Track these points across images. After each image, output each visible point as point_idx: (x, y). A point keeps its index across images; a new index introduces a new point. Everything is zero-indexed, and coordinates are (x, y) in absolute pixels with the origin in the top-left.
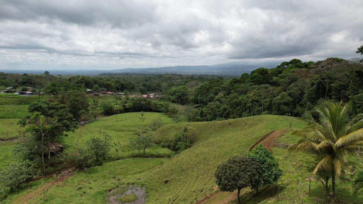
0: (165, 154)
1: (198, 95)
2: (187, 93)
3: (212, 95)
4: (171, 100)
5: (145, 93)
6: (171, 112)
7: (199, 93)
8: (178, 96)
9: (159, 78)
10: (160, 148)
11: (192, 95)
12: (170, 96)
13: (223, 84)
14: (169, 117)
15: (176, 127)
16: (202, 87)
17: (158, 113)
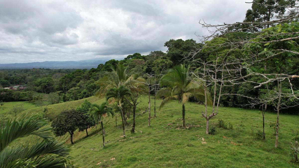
1: (63, 84)
2: (52, 83)
3: (74, 82)
4: (37, 91)
6: (35, 99)
7: (63, 82)
8: (43, 86)
9: (25, 72)
11: (57, 84)
12: (36, 87)
13: (84, 73)
14: (33, 104)
15: (38, 110)
16: (66, 76)
17: (21, 102)
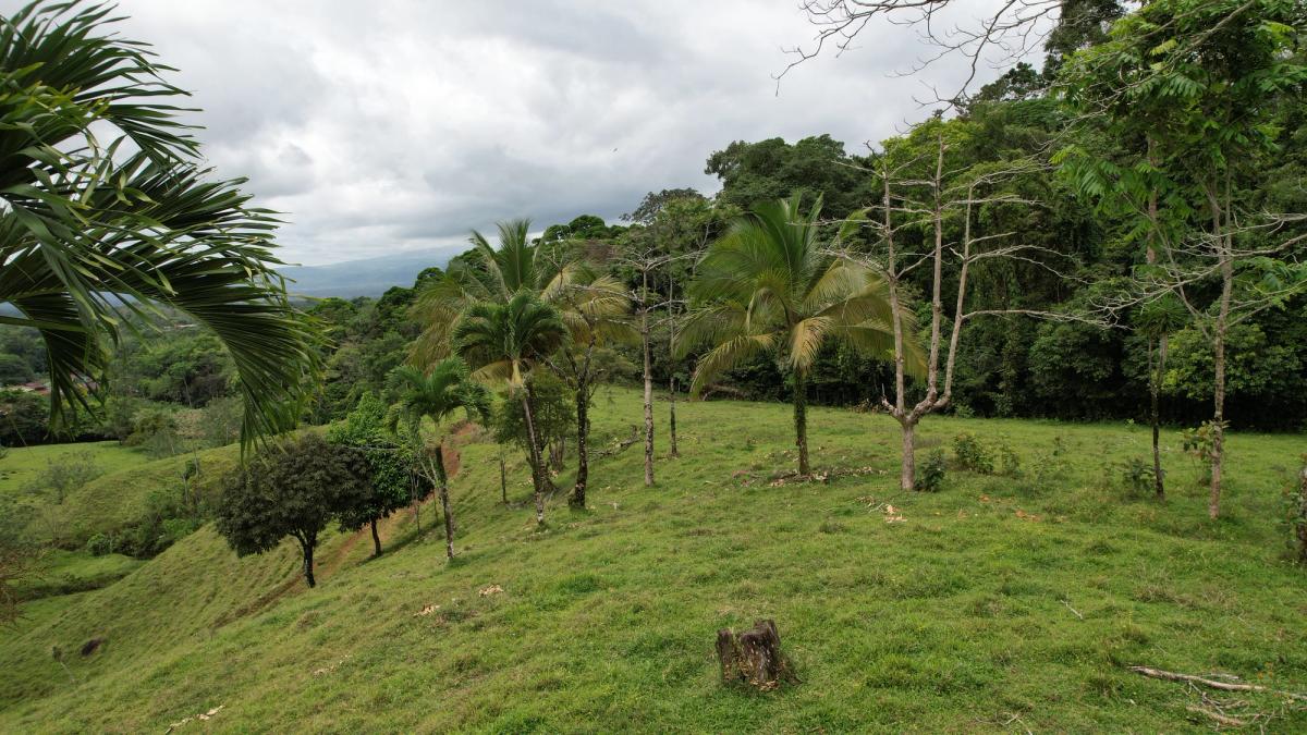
0: (106, 575)
2: (219, 360)
4: (151, 396)
8: (179, 375)
10: (80, 561)
12: (146, 381)
13: (356, 313)
14: (134, 452)
15: (157, 473)
17: (83, 444)
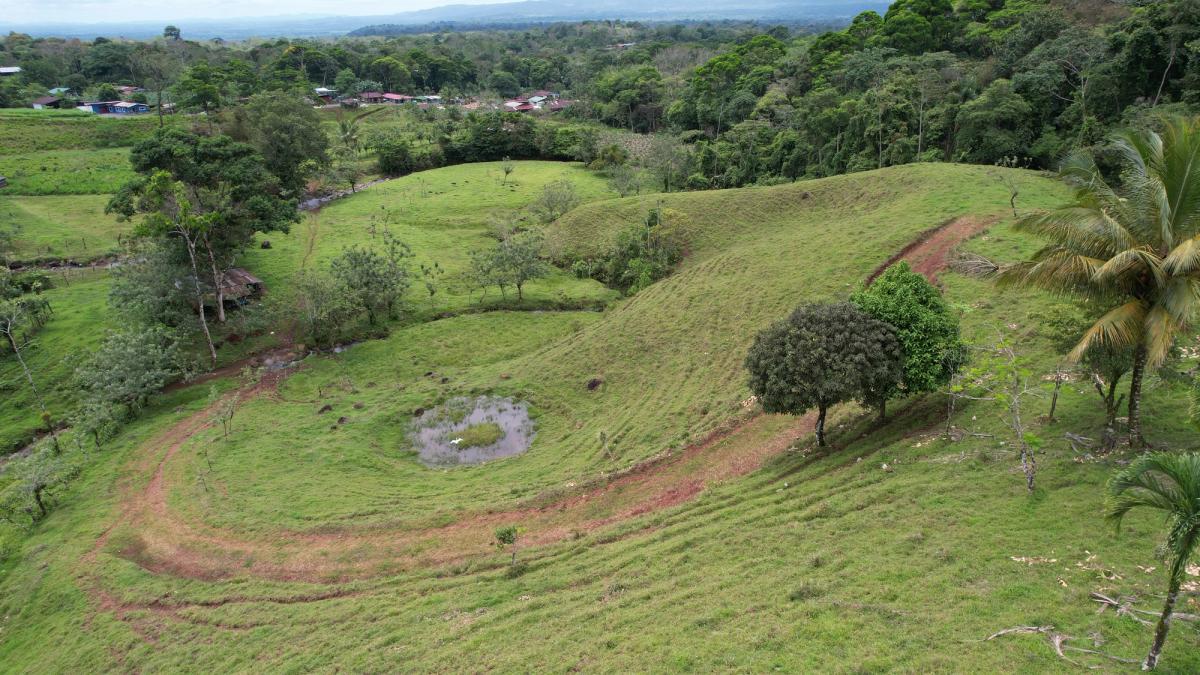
0: (588, 299)
1: (698, 97)
2: (658, 90)
3: (745, 95)
4: (603, 118)
5: (514, 93)
6: (603, 158)
7: (700, 90)
8: (625, 101)
9: (558, 38)
10: (569, 280)
11: (675, 97)
12: (600, 104)
13: (784, 53)
14: (597, 175)
15: (623, 211)
16: (711, 65)
17: (559, 163)
